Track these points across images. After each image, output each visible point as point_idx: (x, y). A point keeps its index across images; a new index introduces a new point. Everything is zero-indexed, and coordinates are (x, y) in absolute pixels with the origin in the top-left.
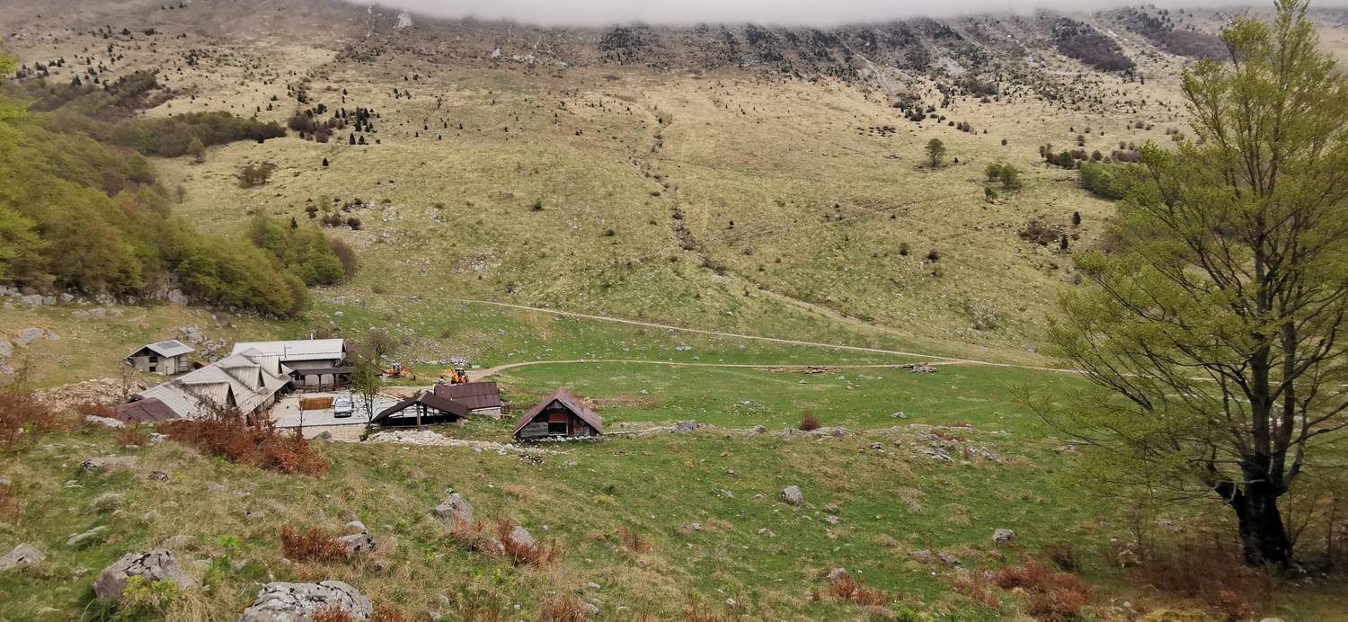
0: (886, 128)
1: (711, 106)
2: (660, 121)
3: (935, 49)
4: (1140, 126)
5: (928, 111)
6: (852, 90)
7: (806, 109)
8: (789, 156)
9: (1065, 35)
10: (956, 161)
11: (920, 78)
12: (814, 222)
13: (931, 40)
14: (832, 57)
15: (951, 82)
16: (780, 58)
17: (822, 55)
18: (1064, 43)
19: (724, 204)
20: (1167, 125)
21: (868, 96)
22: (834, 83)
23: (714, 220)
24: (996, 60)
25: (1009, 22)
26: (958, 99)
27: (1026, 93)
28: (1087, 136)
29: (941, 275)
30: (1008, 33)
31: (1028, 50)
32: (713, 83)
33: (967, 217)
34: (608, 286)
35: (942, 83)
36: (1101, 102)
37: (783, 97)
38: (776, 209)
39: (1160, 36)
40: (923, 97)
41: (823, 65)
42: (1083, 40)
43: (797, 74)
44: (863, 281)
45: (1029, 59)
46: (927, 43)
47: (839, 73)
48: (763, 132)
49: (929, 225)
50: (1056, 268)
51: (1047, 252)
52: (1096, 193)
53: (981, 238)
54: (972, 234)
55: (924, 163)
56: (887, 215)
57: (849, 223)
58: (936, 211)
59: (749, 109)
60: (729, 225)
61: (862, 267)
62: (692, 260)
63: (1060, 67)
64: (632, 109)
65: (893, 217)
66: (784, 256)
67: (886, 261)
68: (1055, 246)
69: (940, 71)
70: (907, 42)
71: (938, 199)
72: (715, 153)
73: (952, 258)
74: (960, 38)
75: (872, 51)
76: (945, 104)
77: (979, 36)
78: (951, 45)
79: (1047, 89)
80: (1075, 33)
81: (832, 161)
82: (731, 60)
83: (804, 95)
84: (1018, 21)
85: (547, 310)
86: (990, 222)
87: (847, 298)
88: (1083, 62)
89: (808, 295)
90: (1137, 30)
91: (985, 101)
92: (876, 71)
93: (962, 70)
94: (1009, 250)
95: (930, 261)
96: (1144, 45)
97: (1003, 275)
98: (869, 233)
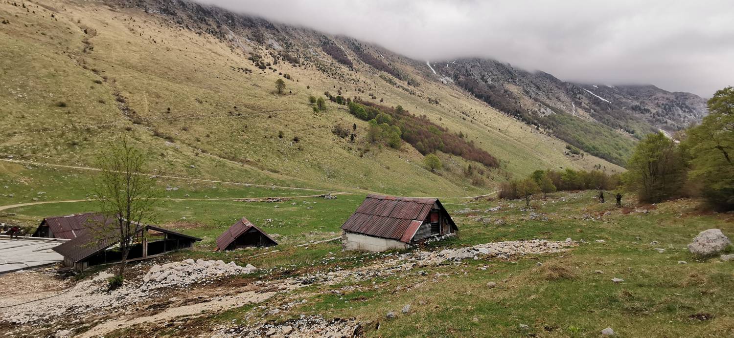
0: (246, 70)
1: (128, 31)
2: (86, 32)
3: (267, 34)
4: (359, 90)
5: (267, 65)
6: (223, 45)
7: (197, 49)
8: (195, 74)
9: (325, 43)
10: (291, 92)
11: (260, 47)
12: (223, 116)
13: (264, 29)
14: (209, 23)
15: (277, 53)
16: (175, 14)
17: (202, 20)
18: (324, 47)
19: (158, 97)
20: (369, 92)
21: (233, 50)
22: (212, 38)
23: (153, 106)
24: (296, 47)
25: (300, 30)
26: (282, 62)
27: (312, 66)
28: (341, 91)
29: (302, 150)
30: (301, 36)
31: (310, 46)
32: (126, 17)
33: (307, 121)
34: (74, 144)
35: (272, 52)
36: (343, 77)
37: (180, 38)
38: (197, 104)
39: (360, 54)
40: (263, 57)
41: (203, 26)
42: (332, 48)
43: (187, 27)
44: (263, 151)
45: (311, 50)
46: (262, 30)
47: (214, 33)
48: (172, 55)
49: (290, 123)
50: (351, 149)
51: (345, 141)
52: (356, 116)
53: (317, 131)
54: (312, 130)
55: (274, 91)
56: (266, 116)
57: (245, 118)
58: (292, 116)
59: (158, 40)
60: (167, 111)
61: (260, 143)
62: (143, 132)
63: (324, 57)
64: (56, 17)
65: (270, 117)
66: (211, 133)
67: (272, 140)
68: (348, 138)
69: (270, 46)
70: (252, 26)
71: (291, 110)
72: (141, 62)
73: (305, 141)
74: (279, 32)
75: (233, 26)
76: (275, 63)
77: (287, 33)
78: (274, 34)
79: (321, 66)
80: (329, 44)
81: (224, 82)
82: (138, 5)
83: (194, 41)
84: (304, 31)
85: (11, 160)
86: (318, 125)
87: (259, 160)
88: (333, 57)
89: (234, 158)
90: (351, 49)
91: (294, 66)
92: (236, 37)
93: (281, 48)
94: (330, 139)
95: (295, 142)
96: (355, 56)
97: (330, 151)
98: (258, 124)
